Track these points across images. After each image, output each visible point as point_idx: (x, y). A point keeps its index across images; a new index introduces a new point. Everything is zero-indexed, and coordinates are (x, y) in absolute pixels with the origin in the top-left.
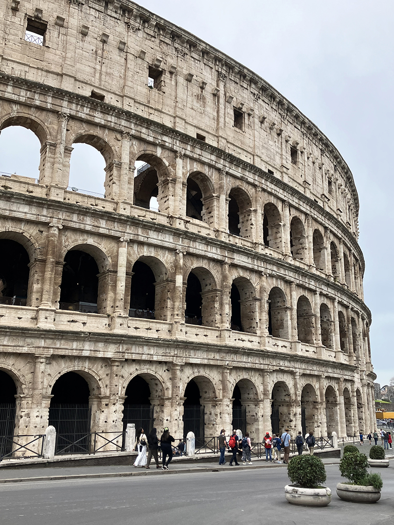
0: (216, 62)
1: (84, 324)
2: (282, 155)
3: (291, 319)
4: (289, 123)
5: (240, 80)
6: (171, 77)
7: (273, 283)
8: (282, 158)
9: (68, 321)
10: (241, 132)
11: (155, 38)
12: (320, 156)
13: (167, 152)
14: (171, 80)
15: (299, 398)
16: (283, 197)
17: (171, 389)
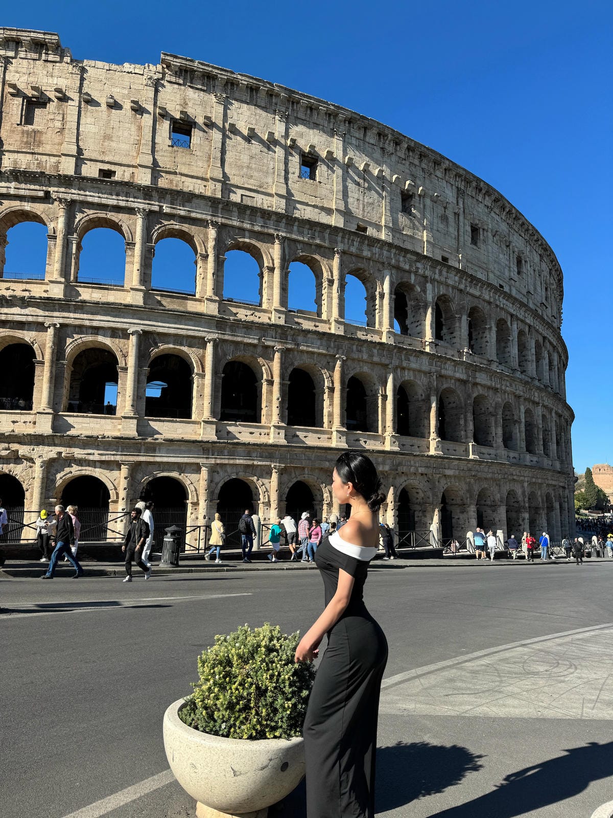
0: (456, 178)
2: (510, 267)
3: (520, 432)
4: (515, 233)
5: (476, 194)
6: (420, 200)
8: (510, 271)
10: (477, 249)
11: (405, 160)
12: (539, 262)
13: (419, 278)
14: (420, 203)
15: (527, 505)
16: (512, 311)
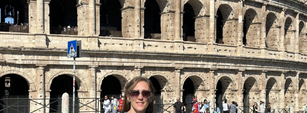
1: (195, 49)
3: (295, 38)
7: (287, 15)
9: (188, 48)
17: (237, 85)
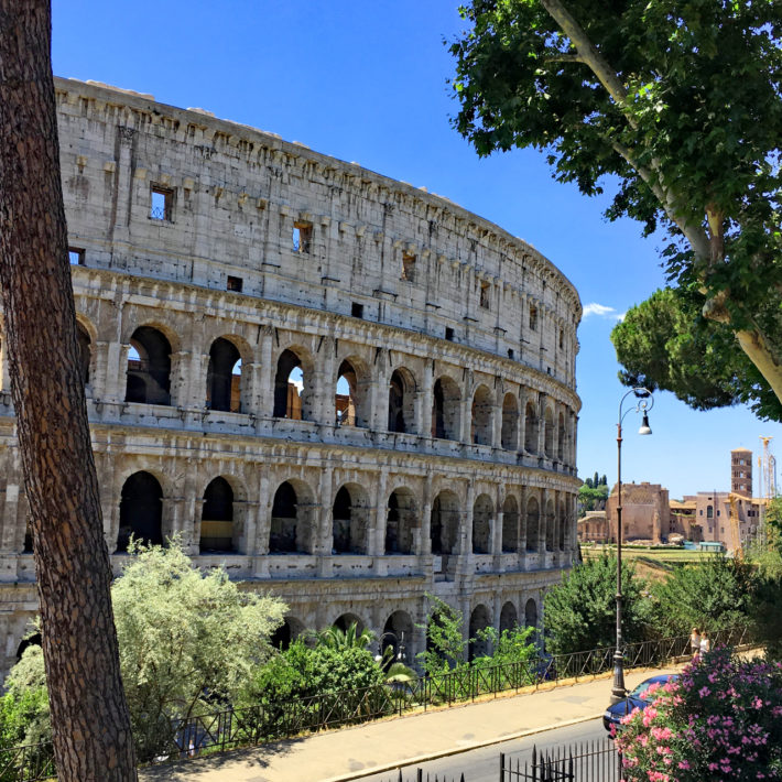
0: (111, 112)
2: (266, 243)
4: (292, 180)
5: (167, 131)
7: (218, 471)
12: (380, 217)
